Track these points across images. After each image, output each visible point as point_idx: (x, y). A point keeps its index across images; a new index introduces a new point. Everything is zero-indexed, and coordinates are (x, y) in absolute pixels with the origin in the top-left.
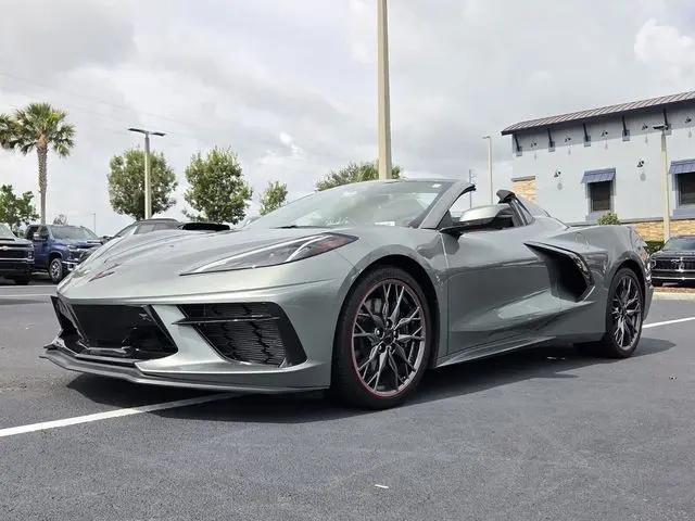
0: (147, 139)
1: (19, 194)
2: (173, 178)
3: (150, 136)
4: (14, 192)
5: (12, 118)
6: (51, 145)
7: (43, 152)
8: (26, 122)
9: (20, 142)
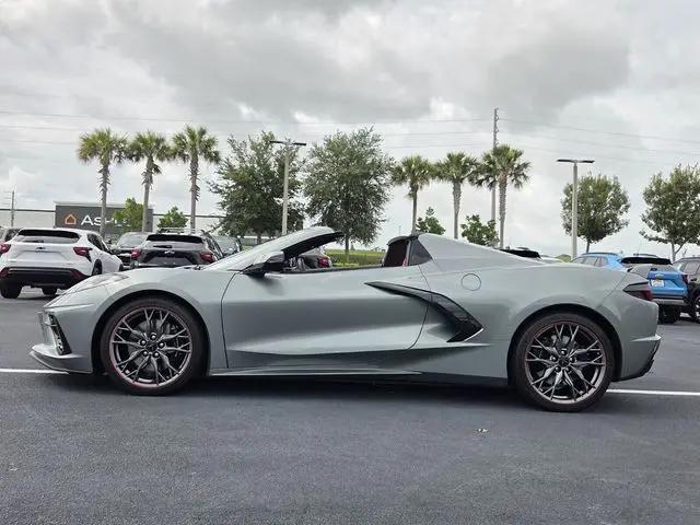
0: (575, 168)
1: (484, 222)
2: (625, 201)
3: (578, 164)
4: (481, 221)
5: (480, 160)
6: (509, 180)
7: (503, 185)
8: (490, 162)
9: (487, 179)
